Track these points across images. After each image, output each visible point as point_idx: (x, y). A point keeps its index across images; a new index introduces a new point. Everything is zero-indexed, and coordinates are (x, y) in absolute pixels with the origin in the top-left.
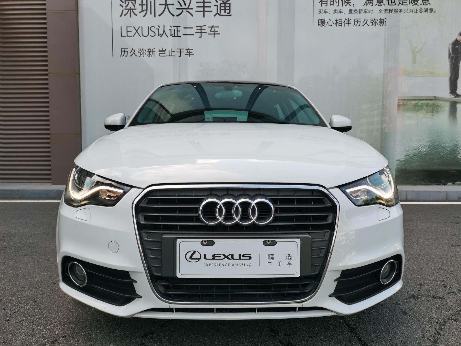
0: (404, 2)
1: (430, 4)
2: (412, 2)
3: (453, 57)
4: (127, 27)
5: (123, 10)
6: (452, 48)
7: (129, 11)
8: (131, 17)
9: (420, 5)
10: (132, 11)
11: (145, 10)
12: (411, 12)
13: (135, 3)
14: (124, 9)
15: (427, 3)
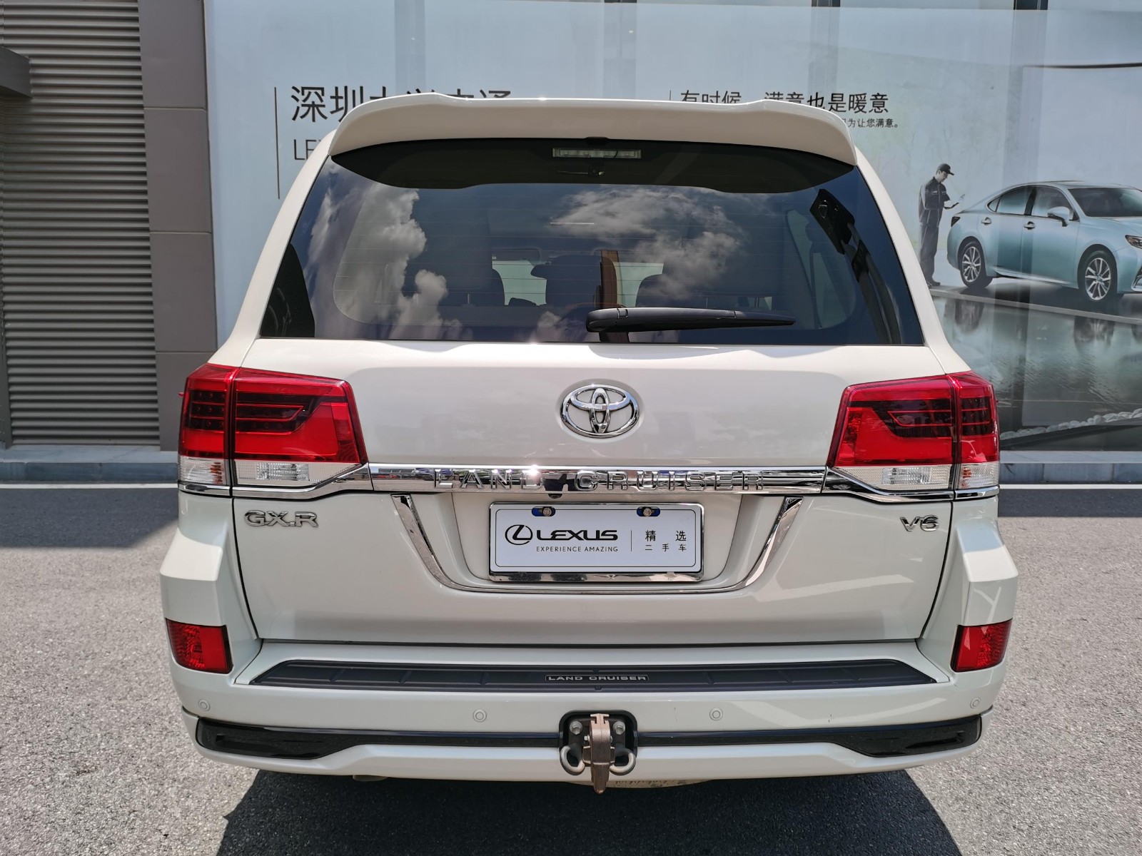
0: (839, 105)
1: (887, 111)
2: (855, 105)
3: (926, 212)
4: (307, 141)
5: (298, 108)
6: (926, 195)
7: (311, 108)
8: (314, 120)
9: (868, 112)
10: (315, 109)
11: (342, 109)
12: (852, 125)
13: (323, 94)
14: (300, 106)
15: (881, 109)
